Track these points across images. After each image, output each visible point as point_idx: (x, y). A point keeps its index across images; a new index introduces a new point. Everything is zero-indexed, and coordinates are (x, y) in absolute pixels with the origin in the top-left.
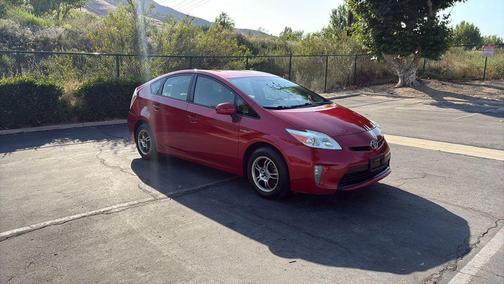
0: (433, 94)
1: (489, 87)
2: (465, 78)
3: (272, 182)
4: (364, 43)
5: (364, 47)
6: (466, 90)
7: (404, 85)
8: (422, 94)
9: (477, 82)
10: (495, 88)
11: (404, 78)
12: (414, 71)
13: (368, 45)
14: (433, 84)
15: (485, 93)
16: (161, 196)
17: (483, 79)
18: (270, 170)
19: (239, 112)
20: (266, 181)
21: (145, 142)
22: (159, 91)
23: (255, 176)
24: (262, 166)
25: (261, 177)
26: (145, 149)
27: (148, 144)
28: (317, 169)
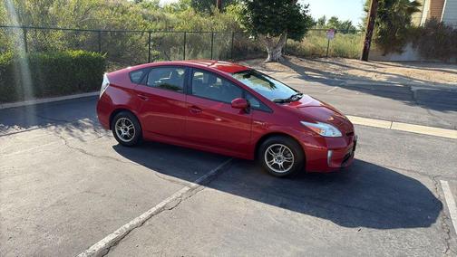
0: (297, 69)
1: (333, 63)
2: (313, 55)
4: (242, 23)
5: (242, 26)
6: (318, 66)
7: (272, 61)
8: (288, 69)
9: (323, 59)
10: (337, 64)
11: (272, 54)
12: (280, 49)
13: (245, 25)
14: (293, 60)
15: (332, 68)
16: (193, 185)
17: (326, 57)
18: (285, 155)
19: (249, 106)
20: (280, 164)
21: (126, 130)
22: (143, 81)
23: (268, 160)
24: (277, 152)
25: (274, 161)
26: (126, 137)
27: (131, 131)
28: (330, 153)
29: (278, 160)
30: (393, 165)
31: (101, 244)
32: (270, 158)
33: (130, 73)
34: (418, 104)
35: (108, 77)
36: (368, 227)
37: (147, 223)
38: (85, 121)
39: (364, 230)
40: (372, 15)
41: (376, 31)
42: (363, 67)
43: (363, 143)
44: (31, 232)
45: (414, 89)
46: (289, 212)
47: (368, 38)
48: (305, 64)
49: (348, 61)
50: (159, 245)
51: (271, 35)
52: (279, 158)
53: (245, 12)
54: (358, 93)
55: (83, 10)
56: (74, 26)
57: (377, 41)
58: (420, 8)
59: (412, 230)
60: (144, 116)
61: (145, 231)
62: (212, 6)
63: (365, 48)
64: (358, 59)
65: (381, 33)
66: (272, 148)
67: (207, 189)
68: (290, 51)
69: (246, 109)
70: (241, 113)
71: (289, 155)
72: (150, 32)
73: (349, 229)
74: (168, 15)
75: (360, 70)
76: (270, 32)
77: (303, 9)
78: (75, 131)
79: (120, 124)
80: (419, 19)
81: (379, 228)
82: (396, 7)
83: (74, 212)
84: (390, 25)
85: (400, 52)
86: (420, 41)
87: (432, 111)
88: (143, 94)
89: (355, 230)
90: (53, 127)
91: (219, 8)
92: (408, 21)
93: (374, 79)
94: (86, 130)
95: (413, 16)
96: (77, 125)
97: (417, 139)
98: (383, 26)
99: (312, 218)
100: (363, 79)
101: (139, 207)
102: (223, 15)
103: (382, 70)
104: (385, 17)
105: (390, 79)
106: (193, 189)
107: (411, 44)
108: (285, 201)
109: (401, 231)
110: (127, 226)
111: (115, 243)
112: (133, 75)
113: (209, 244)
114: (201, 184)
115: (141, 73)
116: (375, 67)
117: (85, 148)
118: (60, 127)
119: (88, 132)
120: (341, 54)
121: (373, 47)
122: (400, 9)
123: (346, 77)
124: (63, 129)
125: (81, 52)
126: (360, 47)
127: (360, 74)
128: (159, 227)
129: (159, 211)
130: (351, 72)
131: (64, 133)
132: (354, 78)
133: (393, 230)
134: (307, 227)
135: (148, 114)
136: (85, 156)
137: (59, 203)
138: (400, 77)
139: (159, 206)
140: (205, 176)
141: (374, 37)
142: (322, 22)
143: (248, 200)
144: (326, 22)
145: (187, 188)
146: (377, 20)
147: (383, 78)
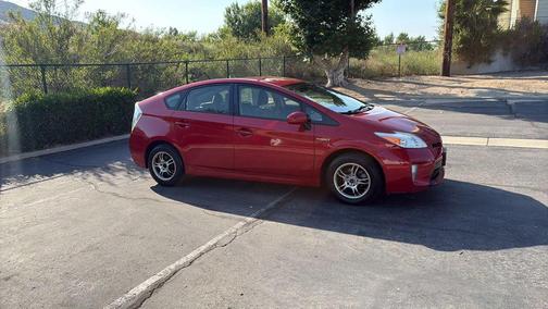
0: (364, 92)
2: (383, 75)
3: (361, 188)
4: (294, 45)
5: (294, 48)
6: (389, 87)
7: (334, 85)
9: (395, 79)
11: (332, 78)
12: (342, 70)
13: (298, 47)
14: (359, 83)
15: (407, 88)
16: (249, 219)
17: (399, 76)
18: (359, 176)
19: (309, 121)
20: (354, 188)
21: (165, 166)
22: (180, 105)
23: (339, 185)
24: (348, 173)
25: (346, 185)
26: (165, 175)
27: (171, 167)
28: (414, 168)
29: (351, 183)
30: (496, 182)
31: (142, 287)
32: (340, 182)
33: (165, 98)
34: (518, 118)
35: (140, 107)
36: (472, 249)
37: (196, 262)
38: (117, 165)
39: (468, 253)
40: (450, 22)
41: (456, 39)
42: (444, 83)
43: (454, 162)
44: (58, 280)
45: (510, 102)
46: (370, 240)
47: (448, 49)
48: (374, 86)
49: (425, 79)
50: (212, 284)
51: (330, 55)
52: (352, 181)
53: (296, 31)
54: (441, 112)
55: (109, 42)
56: (98, 61)
57: (459, 51)
58: (507, 7)
59: (528, 249)
60: (186, 150)
61: (195, 270)
62: (257, 30)
63: (445, 60)
64: (438, 74)
65: (462, 42)
66: (343, 169)
67: (266, 222)
68: (353, 73)
69: (305, 124)
70: (300, 130)
71: (363, 176)
72: (186, 62)
73: (448, 253)
74: (206, 45)
75: (441, 87)
76: (328, 51)
77: (364, 20)
78: (105, 175)
79: (157, 160)
80: (508, 20)
81: (487, 250)
82: (477, 9)
83: (109, 256)
84: (473, 30)
85: (490, 62)
86: (512, 46)
87: (536, 123)
88: (182, 120)
89: (456, 254)
90: (80, 174)
91: (266, 31)
92: (494, 24)
93: (461, 95)
94: (117, 174)
95: (499, 18)
96: (107, 169)
97: (522, 153)
98: (464, 32)
99: (400, 244)
100: (446, 96)
101: (185, 246)
102: (271, 39)
103: (469, 85)
104: (465, 22)
105: (480, 93)
106: (249, 224)
107: (501, 51)
108: (364, 229)
109: (516, 251)
110: (172, 267)
111: (159, 285)
112: (169, 100)
113: (273, 280)
114: (258, 218)
115: (178, 96)
116: (459, 82)
117: (118, 192)
118: (87, 172)
119: (120, 175)
120: (416, 71)
121: (454, 59)
122: (483, 10)
123: (425, 97)
124: (91, 174)
125: (108, 88)
126: (439, 61)
127: (442, 91)
128: (211, 266)
129: (210, 249)
130: (430, 90)
131: (92, 178)
132: (435, 97)
133: (504, 251)
134: (395, 254)
135: (191, 147)
136: (119, 200)
137: (90, 248)
138: (492, 91)
139: (210, 243)
140: (263, 210)
141: (454, 46)
142: (389, 40)
143: (318, 230)
144: (395, 41)
145: (242, 223)
146: (456, 26)
147: (471, 94)
